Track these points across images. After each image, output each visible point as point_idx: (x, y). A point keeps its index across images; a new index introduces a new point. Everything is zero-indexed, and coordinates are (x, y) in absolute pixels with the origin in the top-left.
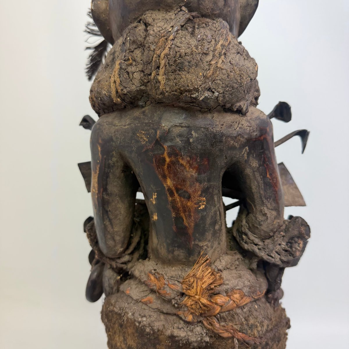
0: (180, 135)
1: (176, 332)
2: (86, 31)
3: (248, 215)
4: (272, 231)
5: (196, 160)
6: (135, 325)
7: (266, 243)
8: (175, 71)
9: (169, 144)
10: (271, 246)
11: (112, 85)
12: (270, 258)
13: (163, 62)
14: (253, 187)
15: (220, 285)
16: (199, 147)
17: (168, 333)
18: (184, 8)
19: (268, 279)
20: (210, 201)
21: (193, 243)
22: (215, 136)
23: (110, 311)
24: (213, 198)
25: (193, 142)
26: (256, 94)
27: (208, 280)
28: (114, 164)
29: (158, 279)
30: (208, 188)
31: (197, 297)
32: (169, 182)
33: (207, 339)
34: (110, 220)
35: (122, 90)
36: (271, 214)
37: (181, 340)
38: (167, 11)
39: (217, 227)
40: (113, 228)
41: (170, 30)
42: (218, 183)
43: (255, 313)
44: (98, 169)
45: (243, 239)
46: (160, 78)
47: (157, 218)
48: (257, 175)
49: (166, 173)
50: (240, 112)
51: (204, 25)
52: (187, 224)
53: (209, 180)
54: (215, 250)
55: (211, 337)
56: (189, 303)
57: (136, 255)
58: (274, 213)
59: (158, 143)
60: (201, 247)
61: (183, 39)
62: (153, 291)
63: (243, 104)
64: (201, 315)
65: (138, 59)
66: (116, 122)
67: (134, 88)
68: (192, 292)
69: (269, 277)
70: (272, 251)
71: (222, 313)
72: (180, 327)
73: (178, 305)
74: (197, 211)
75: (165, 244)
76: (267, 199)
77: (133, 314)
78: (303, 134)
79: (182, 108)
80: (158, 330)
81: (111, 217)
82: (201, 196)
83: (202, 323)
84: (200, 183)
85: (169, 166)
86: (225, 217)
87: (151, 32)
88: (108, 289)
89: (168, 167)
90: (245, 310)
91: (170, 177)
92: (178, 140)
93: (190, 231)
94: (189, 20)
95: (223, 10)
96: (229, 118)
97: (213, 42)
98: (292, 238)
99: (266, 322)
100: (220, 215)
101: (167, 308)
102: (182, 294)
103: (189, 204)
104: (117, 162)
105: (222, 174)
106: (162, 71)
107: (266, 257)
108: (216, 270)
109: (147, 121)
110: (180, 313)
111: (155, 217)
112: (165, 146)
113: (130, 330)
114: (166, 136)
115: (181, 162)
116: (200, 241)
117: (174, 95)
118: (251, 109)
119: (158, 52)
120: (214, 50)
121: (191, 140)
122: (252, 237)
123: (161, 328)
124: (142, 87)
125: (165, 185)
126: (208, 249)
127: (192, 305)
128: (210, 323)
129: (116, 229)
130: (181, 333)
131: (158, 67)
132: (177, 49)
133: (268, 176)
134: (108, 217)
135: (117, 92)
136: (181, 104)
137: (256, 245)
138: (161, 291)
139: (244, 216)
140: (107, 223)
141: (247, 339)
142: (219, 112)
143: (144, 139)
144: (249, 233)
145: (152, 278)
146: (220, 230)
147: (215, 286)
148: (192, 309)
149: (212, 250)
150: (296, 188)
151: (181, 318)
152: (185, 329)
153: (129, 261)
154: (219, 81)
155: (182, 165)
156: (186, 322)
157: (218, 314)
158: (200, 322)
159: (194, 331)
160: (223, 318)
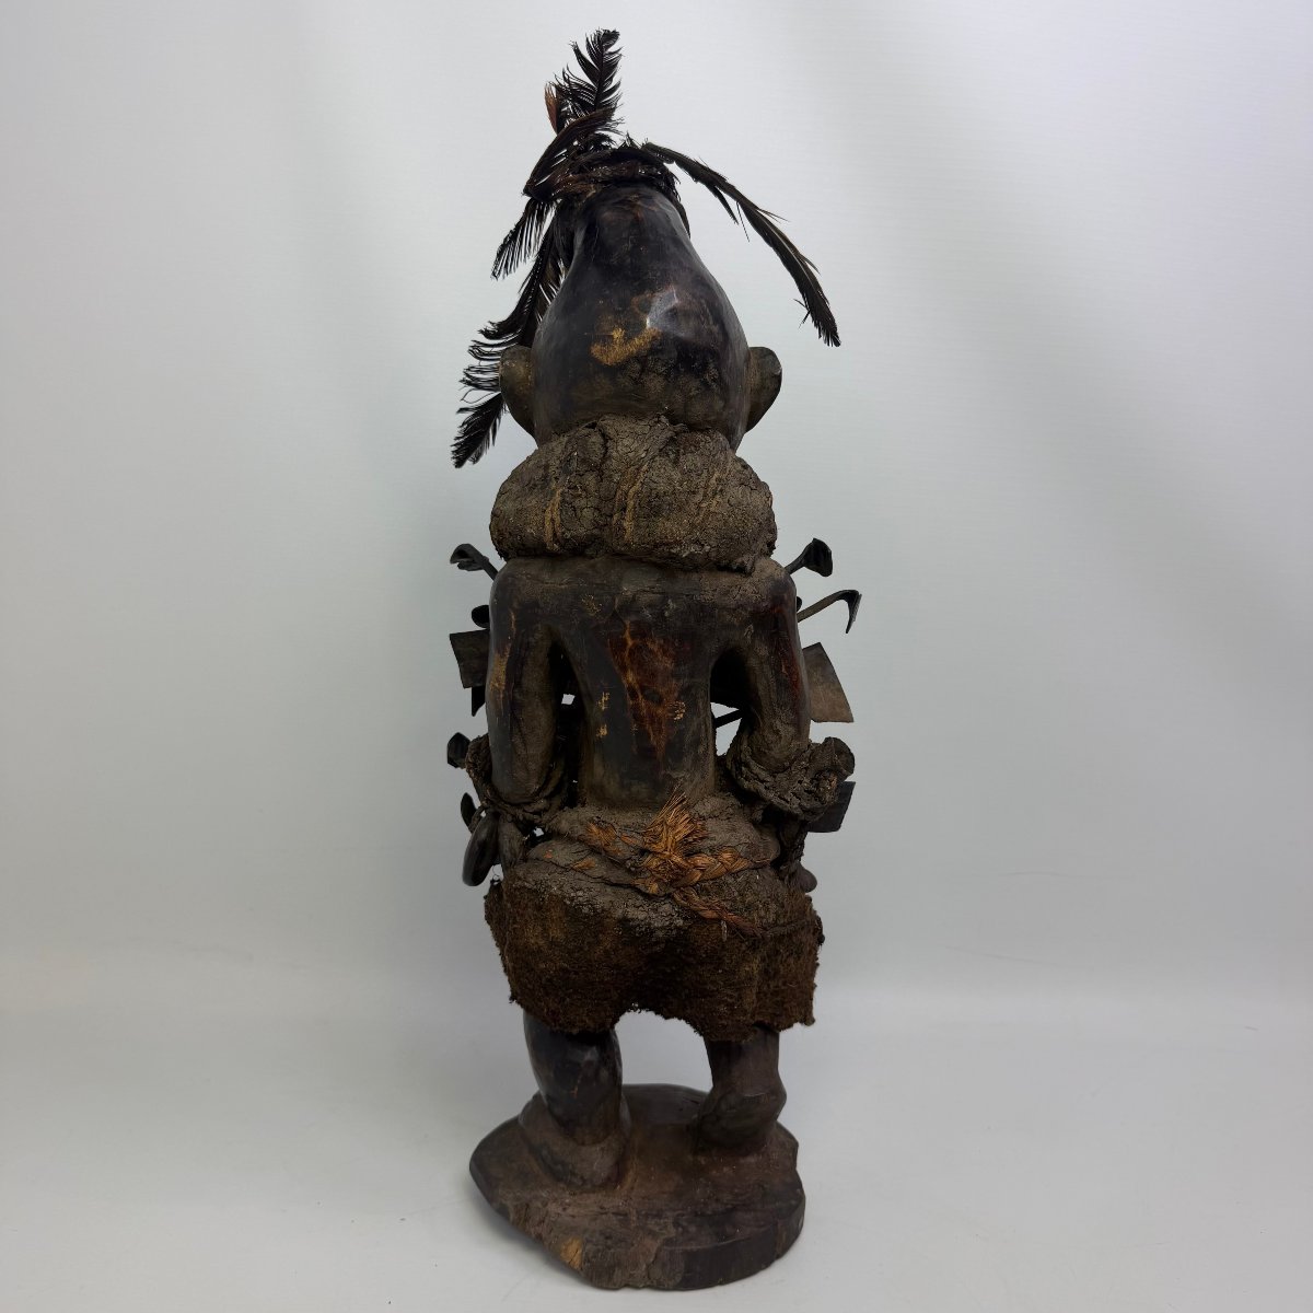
0: (650, 606)
1: (632, 913)
2: (463, 381)
3: (751, 734)
4: (787, 758)
5: (673, 643)
6: (565, 903)
7: (778, 779)
8: (649, 516)
9: (634, 618)
10: (785, 783)
11: (548, 525)
12: (783, 802)
13: (631, 503)
14: (761, 688)
15: (701, 839)
16: (679, 624)
17: (619, 913)
18: (663, 419)
19: (781, 843)
20: (692, 708)
21: (663, 772)
22: (702, 607)
23: (517, 888)
24: (696, 705)
25: (670, 617)
26: (769, 536)
27: (683, 829)
28: (536, 643)
29: (605, 830)
30: (689, 688)
31: (667, 853)
32: (631, 677)
33: (680, 922)
34: (523, 736)
35: (563, 533)
36: (787, 731)
37: (639, 925)
38: (638, 419)
39: (701, 750)
40: (526, 749)
41: (643, 455)
42: (704, 681)
43: (755, 887)
44: (508, 649)
45: (742, 774)
46: (625, 524)
47: (606, 733)
48: (766, 668)
49: (627, 661)
50: (742, 570)
51: (693, 448)
52: (655, 743)
53: (692, 676)
54: (696, 786)
55: (685, 919)
56: (654, 864)
57: (557, 801)
58: (791, 729)
59: (616, 617)
60: (676, 780)
61: (662, 471)
62: (594, 850)
63: (746, 559)
64: (672, 882)
65: (592, 488)
66: (546, 576)
67: (582, 531)
68: (659, 847)
69: (782, 839)
70: (786, 791)
71: (702, 881)
72: (638, 904)
73: (636, 868)
74: (671, 722)
75: (617, 776)
76: (780, 706)
77: (560, 888)
78: (852, 598)
79: (655, 564)
80: (603, 910)
81: (524, 730)
82: (678, 699)
83: (673, 898)
84: (678, 680)
85: (632, 652)
86: (714, 738)
87: (615, 454)
88: (508, 855)
89: (630, 653)
90: (739, 880)
91: (632, 669)
92: (647, 612)
93: (660, 754)
94: (672, 440)
95: (722, 414)
96: (725, 580)
97: (705, 474)
98: (820, 772)
99: (773, 907)
100: (706, 731)
101: (617, 875)
102: (643, 852)
103: (660, 711)
104: (542, 639)
105: (711, 666)
106: (629, 515)
107: (776, 801)
108: (697, 816)
109: (598, 582)
110: (639, 883)
111: (604, 732)
112: (628, 623)
113: (556, 913)
114: (630, 606)
115: (651, 646)
116: (674, 769)
117: (645, 548)
118: (762, 562)
119: (625, 488)
120: (706, 487)
121: (667, 614)
122: (756, 769)
123: (607, 906)
124: (596, 532)
125: (624, 682)
126: (686, 784)
127: (657, 867)
128: (685, 897)
129: (531, 751)
130: (639, 913)
131: (625, 509)
132: (654, 486)
133: (783, 670)
134: (520, 731)
135: (555, 535)
136: (653, 559)
137: (763, 781)
138: (610, 849)
139: (745, 736)
140: (517, 740)
141: (742, 923)
142: (710, 570)
143: (593, 610)
144: (752, 763)
145: (594, 829)
146: (705, 754)
147: (695, 840)
148: (658, 872)
149: (691, 787)
150: (840, 690)
151: (639, 891)
152: (647, 908)
153: (545, 810)
154: (711, 531)
155: (651, 651)
156: (648, 897)
157: (697, 883)
158: (669, 896)
159: (660, 910)
160: (707, 889)
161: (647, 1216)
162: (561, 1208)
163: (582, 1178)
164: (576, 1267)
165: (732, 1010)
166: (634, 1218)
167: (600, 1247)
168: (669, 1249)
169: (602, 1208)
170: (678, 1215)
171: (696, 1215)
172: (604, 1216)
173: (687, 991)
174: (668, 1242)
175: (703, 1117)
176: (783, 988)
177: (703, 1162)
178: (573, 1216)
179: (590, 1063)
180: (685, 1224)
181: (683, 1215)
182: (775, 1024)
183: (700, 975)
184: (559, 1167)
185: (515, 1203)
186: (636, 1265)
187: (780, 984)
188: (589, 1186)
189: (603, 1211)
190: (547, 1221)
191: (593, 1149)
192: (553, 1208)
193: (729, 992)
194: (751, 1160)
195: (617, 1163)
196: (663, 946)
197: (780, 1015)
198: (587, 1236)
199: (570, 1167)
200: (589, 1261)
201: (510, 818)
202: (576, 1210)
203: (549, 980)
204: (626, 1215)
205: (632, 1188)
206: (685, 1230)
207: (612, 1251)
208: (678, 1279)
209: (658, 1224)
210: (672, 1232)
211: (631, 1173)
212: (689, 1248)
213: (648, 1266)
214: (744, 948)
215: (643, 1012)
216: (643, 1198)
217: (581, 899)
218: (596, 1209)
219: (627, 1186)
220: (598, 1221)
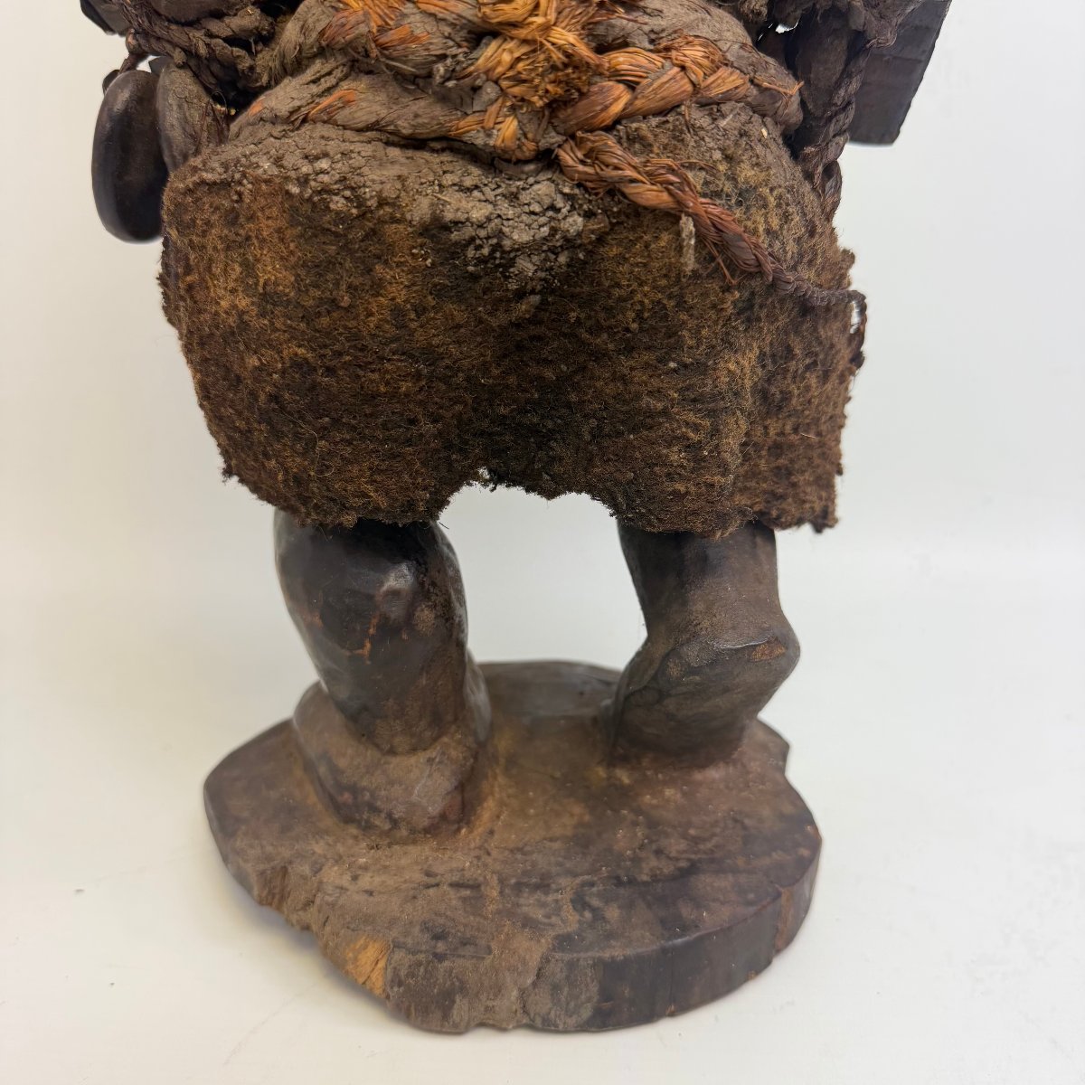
156: (492, 161)
157: (618, 121)
158: (547, 160)
159: (524, 197)
160: (641, 139)
161: (519, 887)
162: (347, 877)
163: (390, 816)
164: (378, 992)
165: (699, 460)
166: (495, 893)
167: (421, 957)
168: (567, 957)
169: (428, 874)
170: (583, 885)
171: (619, 882)
172: (432, 891)
173: (593, 422)
174: (564, 942)
175: (627, 698)
176: (793, 438)
177: (626, 781)
178: (370, 893)
179: (395, 593)
180: (595, 902)
181: (592, 884)
182: (774, 513)
183: (623, 378)
184: (347, 797)
185: (261, 867)
186: (498, 990)
187: (788, 428)
188: (404, 832)
189: (431, 880)
190: (318, 901)
191: (413, 760)
192: (333, 876)
193: (691, 417)
194: (715, 774)
195: (461, 787)
196: (535, 299)
197: (782, 497)
198: (394, 933)
199: (367, 796)
200: (400, 984)
201: (179, 56)
202: (377, 879)
203: (274, 398)
204: (476, 887)
205: (492, 832)
206: (598, 915)
207: (447, 964)
208: (586, 1013)
209: (543, 905)
210: (571, 920)
211: (490, 804)
212: (607, 955)
213: (522, 992)
214: (729, 308)
215: (501, 489)
216: (512, 851)
217: (326, 178)
218: (418, 877)
219: (480, 830)
220: (420, 902)
